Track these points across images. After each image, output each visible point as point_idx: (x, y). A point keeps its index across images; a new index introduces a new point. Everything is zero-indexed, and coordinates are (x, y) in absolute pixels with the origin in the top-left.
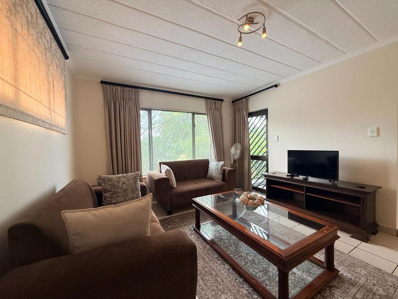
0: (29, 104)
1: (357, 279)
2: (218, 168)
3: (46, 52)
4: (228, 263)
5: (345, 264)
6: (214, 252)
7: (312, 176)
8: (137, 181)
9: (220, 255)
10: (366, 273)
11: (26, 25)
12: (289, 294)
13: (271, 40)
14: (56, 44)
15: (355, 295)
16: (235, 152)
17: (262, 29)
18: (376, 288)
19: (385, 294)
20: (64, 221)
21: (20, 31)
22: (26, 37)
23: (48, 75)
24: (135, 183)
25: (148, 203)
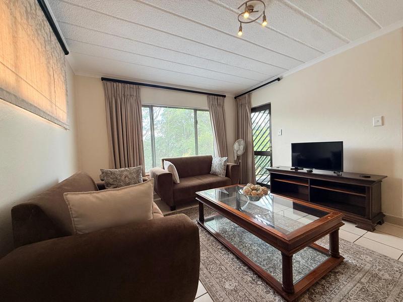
0: (30, 93)
1: (362, 266)
2: (221, 164)
3: (46, 45)
4: (232, 253)
5: (350, 252)
6: (218, 244)
7: (317, 168)
8: (139, 175)
9: (224, 246)
10: (372, 260)
11: (25, 14)
12: (293, 280)
13: (272, 29)
14: (56, 38)
15: (360, 280)
16: (238, 148)
17: (262, 17)
18: (381, 273)
19: (391, 278)
20: (67, 203)
21: (19, 19)
22: (25, 26)
23: (48, 67)
24: (138, 176)
25: (150, 187)
